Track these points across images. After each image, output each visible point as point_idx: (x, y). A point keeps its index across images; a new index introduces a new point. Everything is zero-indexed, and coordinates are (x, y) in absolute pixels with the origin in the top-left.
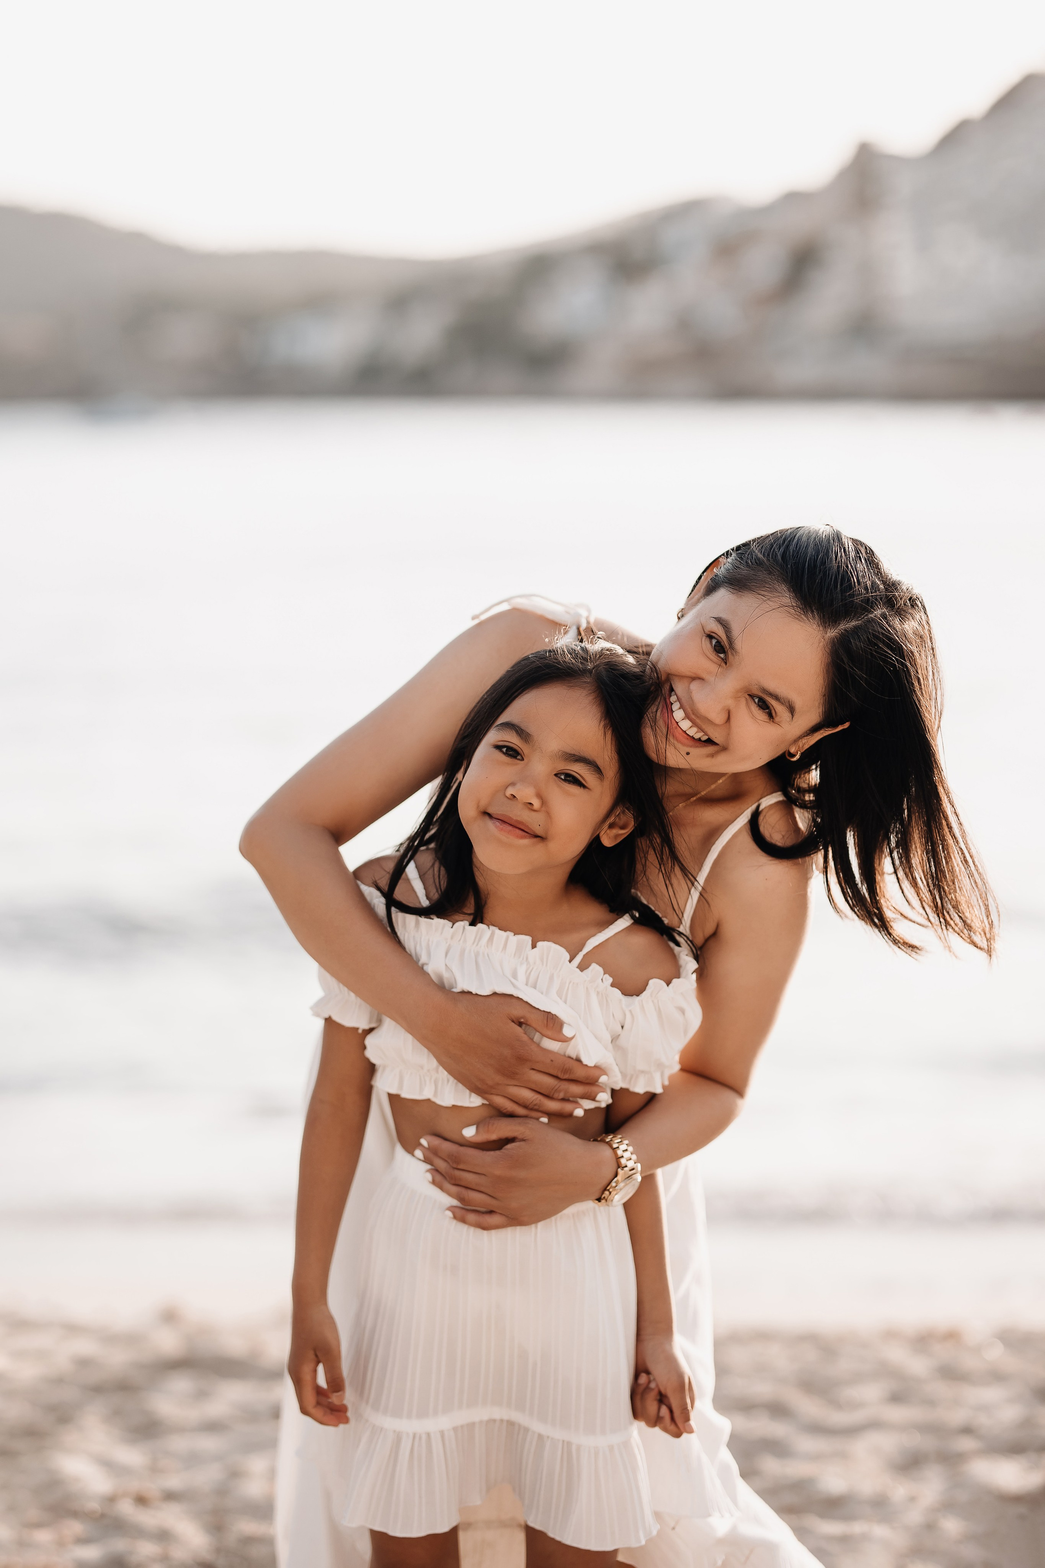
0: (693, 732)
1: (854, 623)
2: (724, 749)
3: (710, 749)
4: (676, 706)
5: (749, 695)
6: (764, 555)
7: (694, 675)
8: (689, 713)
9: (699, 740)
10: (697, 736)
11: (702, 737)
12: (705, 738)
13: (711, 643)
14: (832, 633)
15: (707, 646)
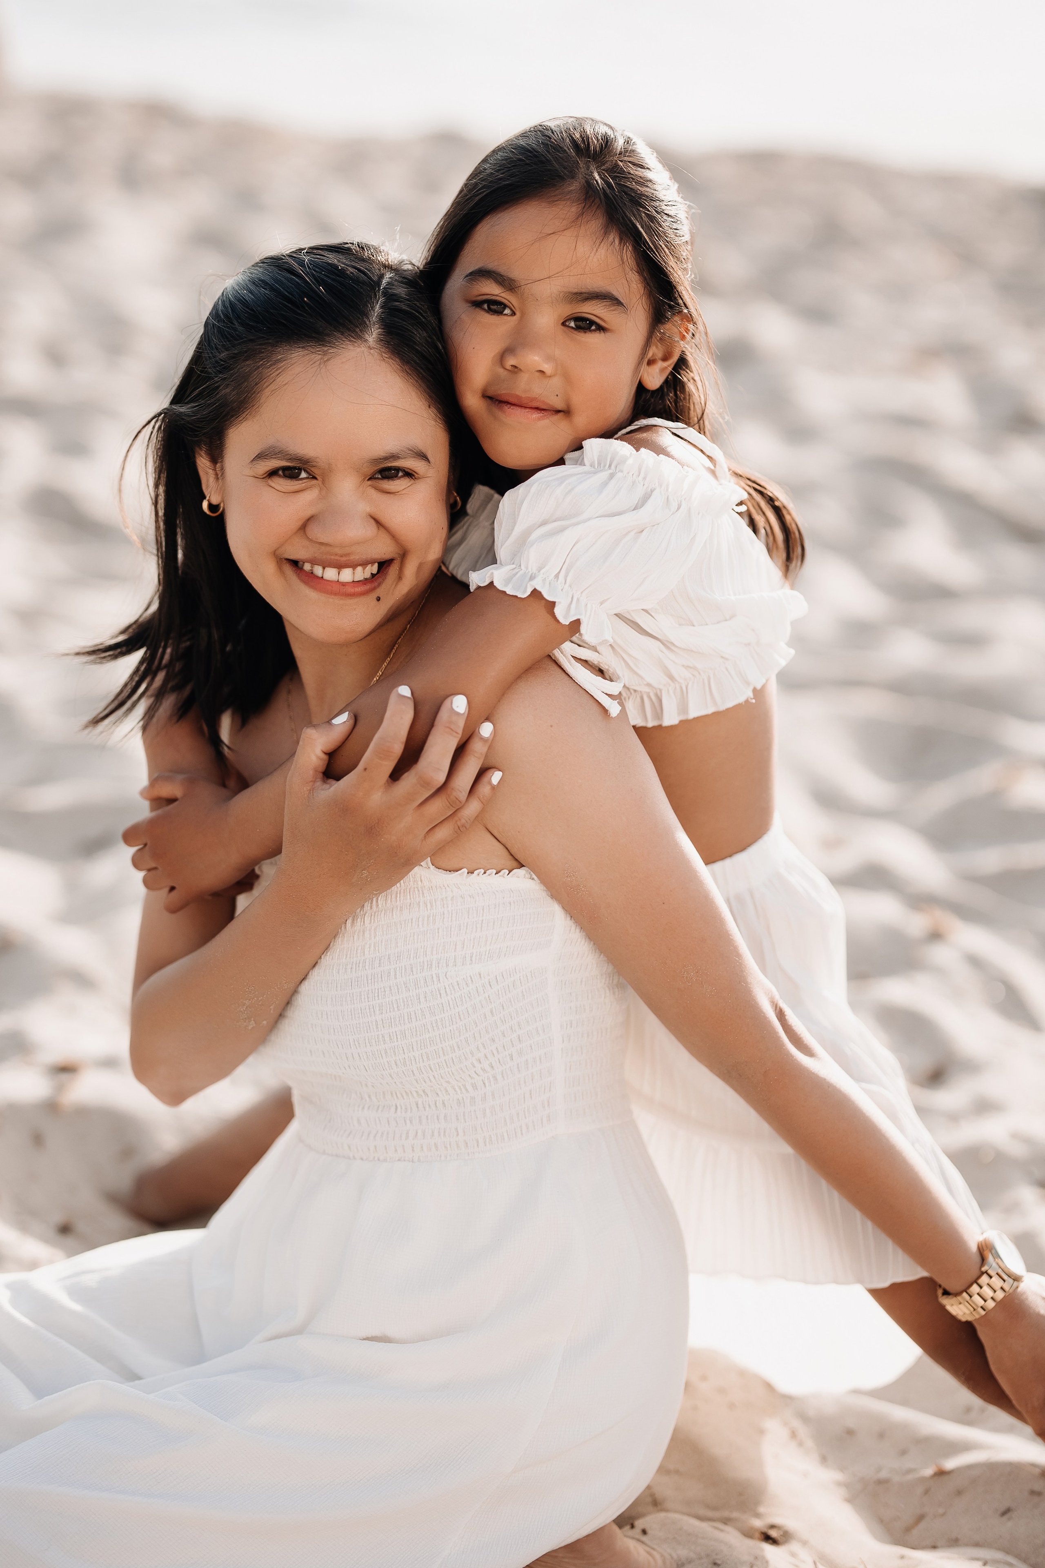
0: (361, 574)
1: (377, 308)
2: (404, 555)
3: (393, 570)
4: (318, 571)
5: (368, 480)
6: (227, 349)
7: (300, 523)
8: (337, 560)
9: (373, 575)
10: (367, 575)
11: (371, 570)
12: (375, 568)
13: (280, 476)
14: (373, 334)
15: (281, 483)
